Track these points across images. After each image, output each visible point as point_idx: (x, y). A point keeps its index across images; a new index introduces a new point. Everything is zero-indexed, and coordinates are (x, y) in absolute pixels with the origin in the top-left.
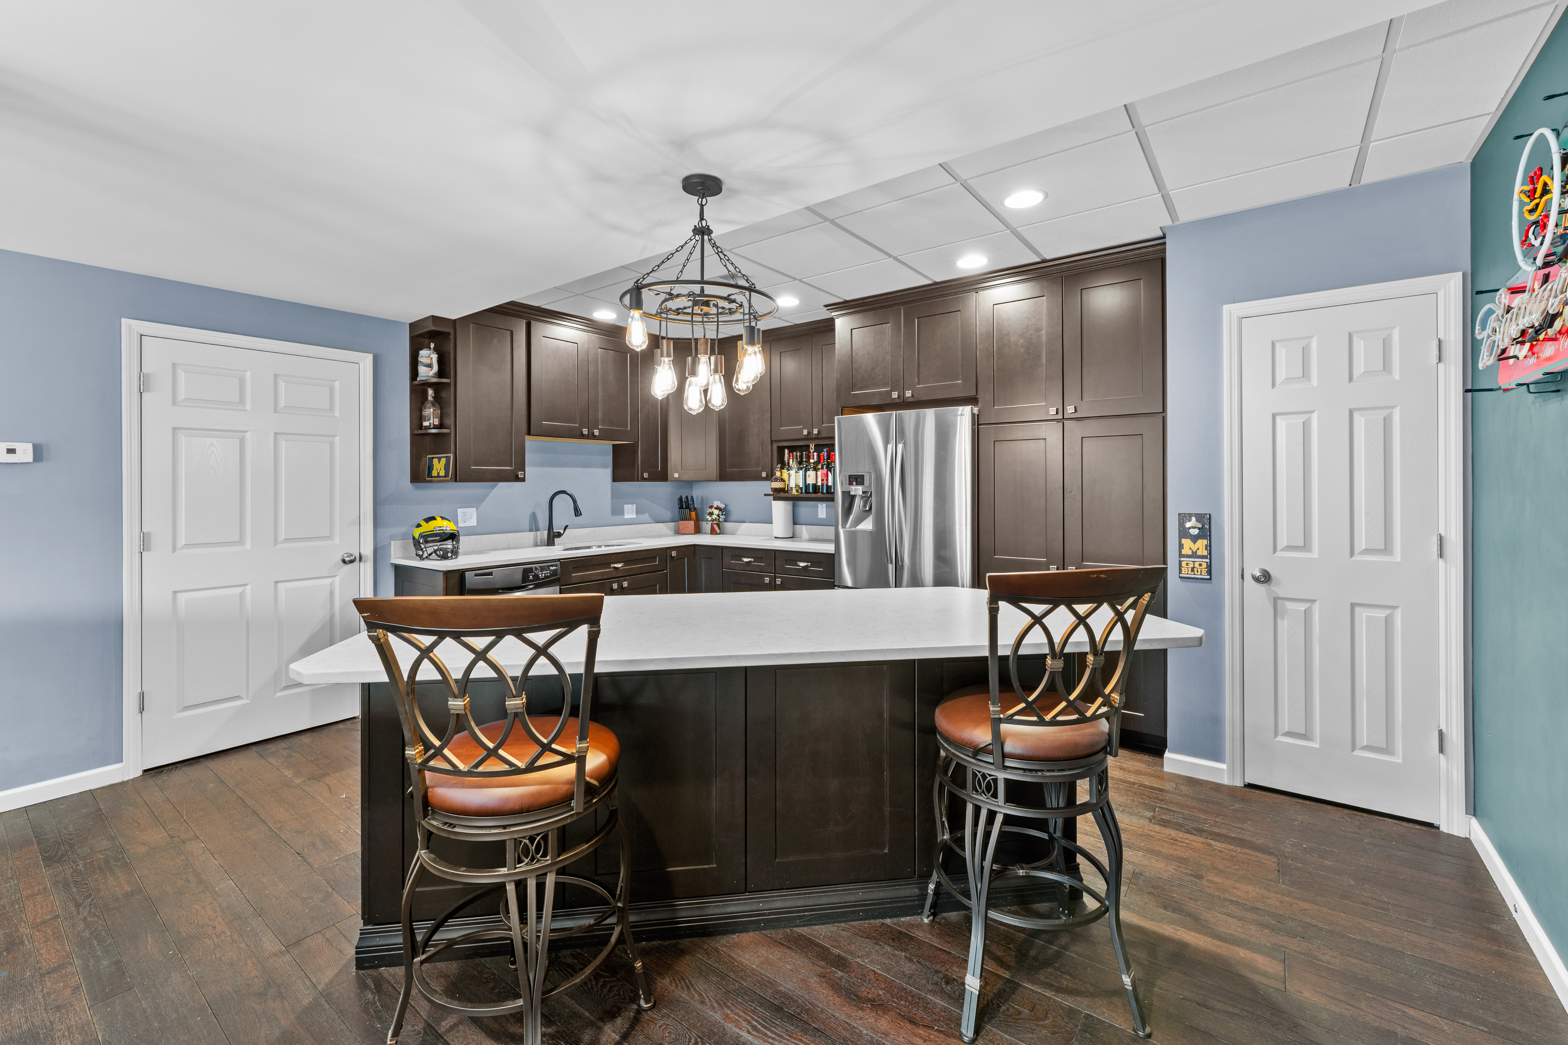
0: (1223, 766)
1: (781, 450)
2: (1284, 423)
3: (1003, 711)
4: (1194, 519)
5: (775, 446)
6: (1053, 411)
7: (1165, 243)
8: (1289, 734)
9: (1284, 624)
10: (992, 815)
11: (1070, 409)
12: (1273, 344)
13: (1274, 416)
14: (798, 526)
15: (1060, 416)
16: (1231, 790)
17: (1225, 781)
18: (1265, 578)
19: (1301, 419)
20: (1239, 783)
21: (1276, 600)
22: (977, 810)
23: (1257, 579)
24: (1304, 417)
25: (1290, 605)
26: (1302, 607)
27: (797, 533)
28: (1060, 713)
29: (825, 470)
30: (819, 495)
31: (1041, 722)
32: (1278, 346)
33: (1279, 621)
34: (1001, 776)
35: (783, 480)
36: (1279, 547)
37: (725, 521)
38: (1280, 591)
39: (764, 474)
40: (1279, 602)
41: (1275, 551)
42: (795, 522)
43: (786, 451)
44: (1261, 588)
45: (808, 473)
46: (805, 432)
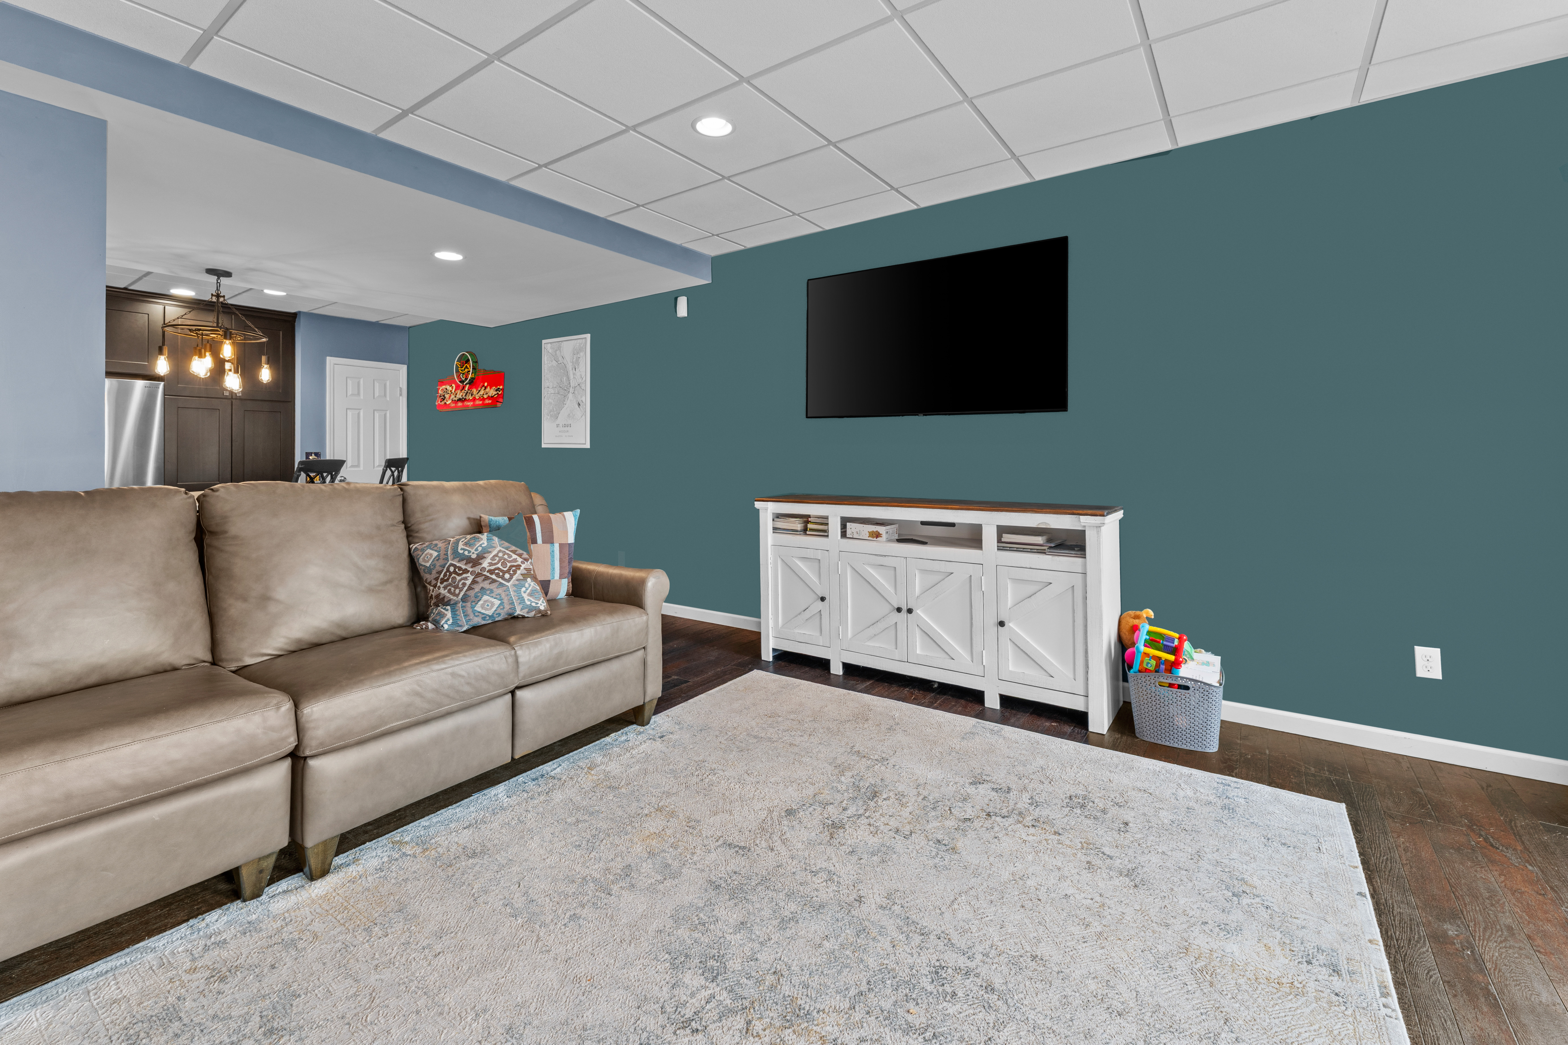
7: (295, 316)
13: (347, 409)
15: (230, 397)
19: (357, 412)
36: (348, 467)
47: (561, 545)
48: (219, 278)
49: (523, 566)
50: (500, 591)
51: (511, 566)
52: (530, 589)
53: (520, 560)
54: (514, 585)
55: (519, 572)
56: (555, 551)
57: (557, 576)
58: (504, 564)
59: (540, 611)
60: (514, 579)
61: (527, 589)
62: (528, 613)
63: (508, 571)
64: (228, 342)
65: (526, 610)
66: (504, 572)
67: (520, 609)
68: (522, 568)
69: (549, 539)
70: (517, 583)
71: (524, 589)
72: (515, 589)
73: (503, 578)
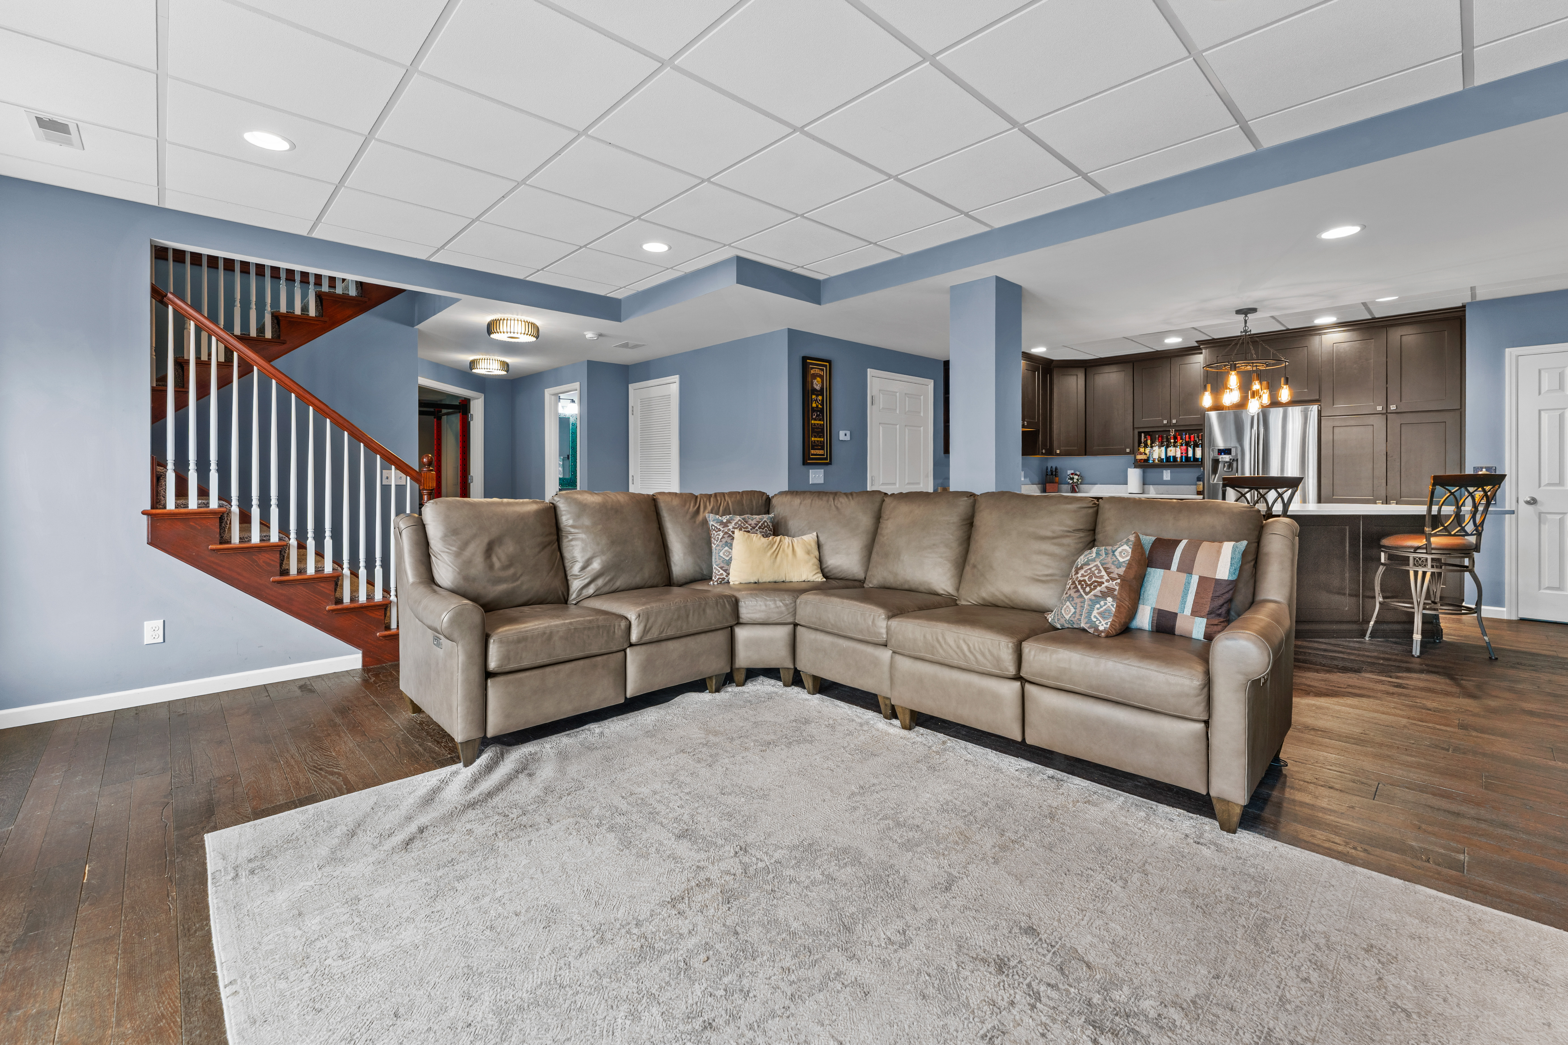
0: (1504, 609)
1: (1140, 433)
2: (1547, 415)
3: (1433, 530)
4: (1484, 470)
5: (1136, 432)
6: (1379, 408)
7: (1465, 310)
8: (1548, 588)
9: (1545, 528)
10: (1424, 573)
11: (1393, 407)
12: (1540, 371)
13: (1540, 411)
14: (1146, 486)
15: (1384, 411)
16: (1509, 622)
17: (1505, 617)
18: (1533, 502)
19: (1558, 413)
20: (1514, 617)
21: (1540, 514)
22: (1416, 573)
23: (1528, 503)
24: (1560, 412)
25: (1549, 516)
26: (1558, 517)
27: (1146, 490)
28: (1457, 532)
29: (1184, 447)
30: (1176, 463)
31: (1450, 535)
32: (1542, 372)
33: (1542, 526)
34: (1429, 557)
35: (1146, 454)
36: (1542, 484)
37: (1081, 484)
38: (1543, 509)
39: (1128, 450)
40: (1542, 515)
41: (1540, 486)
42: (1144, 484)
43: (1143, 435)
44: (1530, 508)
45: (1169, 449)
46: (1165, 422)
47: (1202, 579)
48: (1246, 316)
49: (1106, 584)
50: (1078, 601)
51: (1095, 582)
52: (1104, 607)
53: (1106, 577)
54: (1091, 600)
55: (1099, 588)
56: (1192, 584)
57: (1188, 610)
58: (1090, 578)
59: (1096, 629)
60: (1092, 593)
61: (1101, 607)
62: (1089, 628)
63: (1090, 585)
64: (1233, 373)
65: (1088, 625)
66: (1087, 585)
67: (1085, 621)
68: (1103, 586)
69: (1187, 567)
70: (1093, 598)
71: (1098, 606)
72: (1090, 603)
73: (1084, 589)
